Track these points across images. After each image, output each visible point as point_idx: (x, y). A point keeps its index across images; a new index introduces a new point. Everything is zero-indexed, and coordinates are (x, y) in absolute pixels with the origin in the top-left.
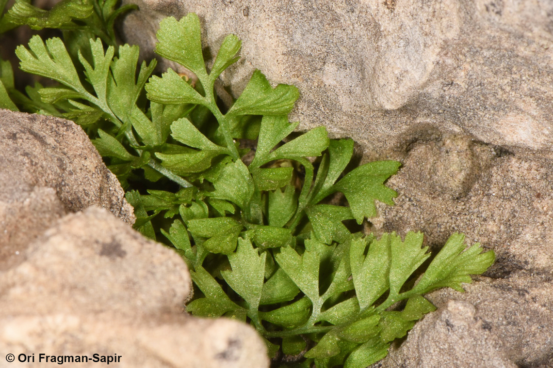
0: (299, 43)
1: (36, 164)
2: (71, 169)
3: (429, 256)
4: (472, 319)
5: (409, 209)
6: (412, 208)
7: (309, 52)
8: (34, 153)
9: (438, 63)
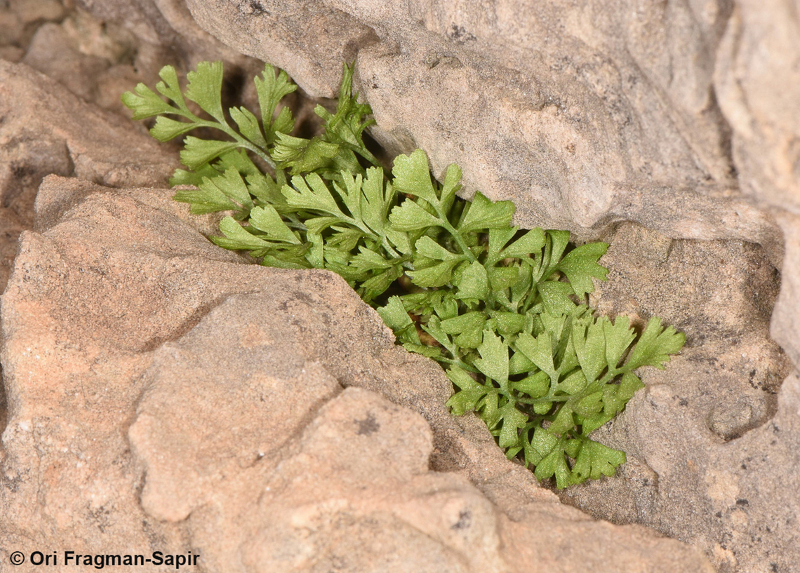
0: (507, 172)
1: (305, 329)
2: (335, 320)
3: (635, 335)
4: (671, 399)
5: (620, 281)
6: (622, 280)
7: (516, 178)
8: (303, 318)
9: (615, 196)
